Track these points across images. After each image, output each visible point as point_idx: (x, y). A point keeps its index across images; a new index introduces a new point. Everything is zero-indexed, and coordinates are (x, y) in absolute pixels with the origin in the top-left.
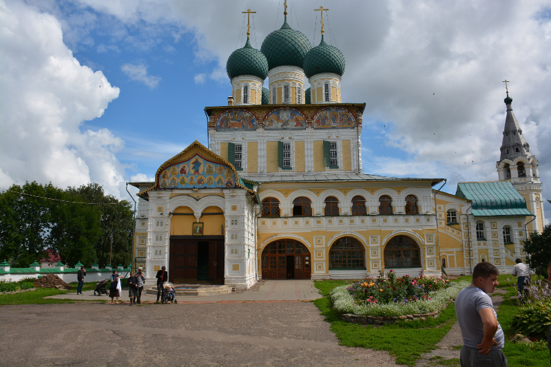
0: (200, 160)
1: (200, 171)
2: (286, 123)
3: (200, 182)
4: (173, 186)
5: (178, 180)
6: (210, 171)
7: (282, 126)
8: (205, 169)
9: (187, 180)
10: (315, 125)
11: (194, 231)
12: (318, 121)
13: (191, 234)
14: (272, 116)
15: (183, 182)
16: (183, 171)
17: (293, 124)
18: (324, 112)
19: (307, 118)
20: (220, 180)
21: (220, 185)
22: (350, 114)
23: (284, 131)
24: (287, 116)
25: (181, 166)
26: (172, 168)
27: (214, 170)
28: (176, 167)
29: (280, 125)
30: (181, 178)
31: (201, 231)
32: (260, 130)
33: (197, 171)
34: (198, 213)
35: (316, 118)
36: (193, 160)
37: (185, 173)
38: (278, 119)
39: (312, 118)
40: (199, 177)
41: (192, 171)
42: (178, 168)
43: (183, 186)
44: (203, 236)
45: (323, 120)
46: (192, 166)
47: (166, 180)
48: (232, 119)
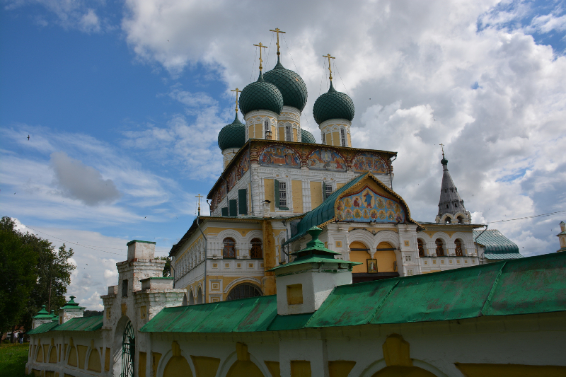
0: (372, 194)
1: (372, 205)
2: (327, 164)
3: (373, 215)
4: (349, 219)
5: (353, 213)
6: (380, 205)
7: (324, 167)
8: (377, 202)
9: (362, 213)
10: (354, 168)
11: (368, 268)
12: (355, 165)
13: (366, 271)
14: (314, 156)
15: (357, 215)
16: (356, 204)
17: (333, 166)
18: (361, 157)
19: (346, 160)
20: (391, 215)
21: (391, 221)
22: (383, 161)
23: (327, 172)
24: (328, 157)
25: (354, 198)
26: (345, 199)
27: (384, 204)
28: (349, 198)
29: (322, 165)
30: (355, 210)
31: (375, 268)
32: (305, 169)
33: (369, 204)
34: (373, 248)
35: (354, 161)
36: (364, 193)
37: (358, 205)
38: (320, 159)
39: (351, 162)
40: (372, 211)
41: (365, 204)
42: (351, 200)
43: (359, 219)
44: (378, 273)
45: (360, 164)
46: (364, 199)
47: (341, 212)
48: (275, 155)
